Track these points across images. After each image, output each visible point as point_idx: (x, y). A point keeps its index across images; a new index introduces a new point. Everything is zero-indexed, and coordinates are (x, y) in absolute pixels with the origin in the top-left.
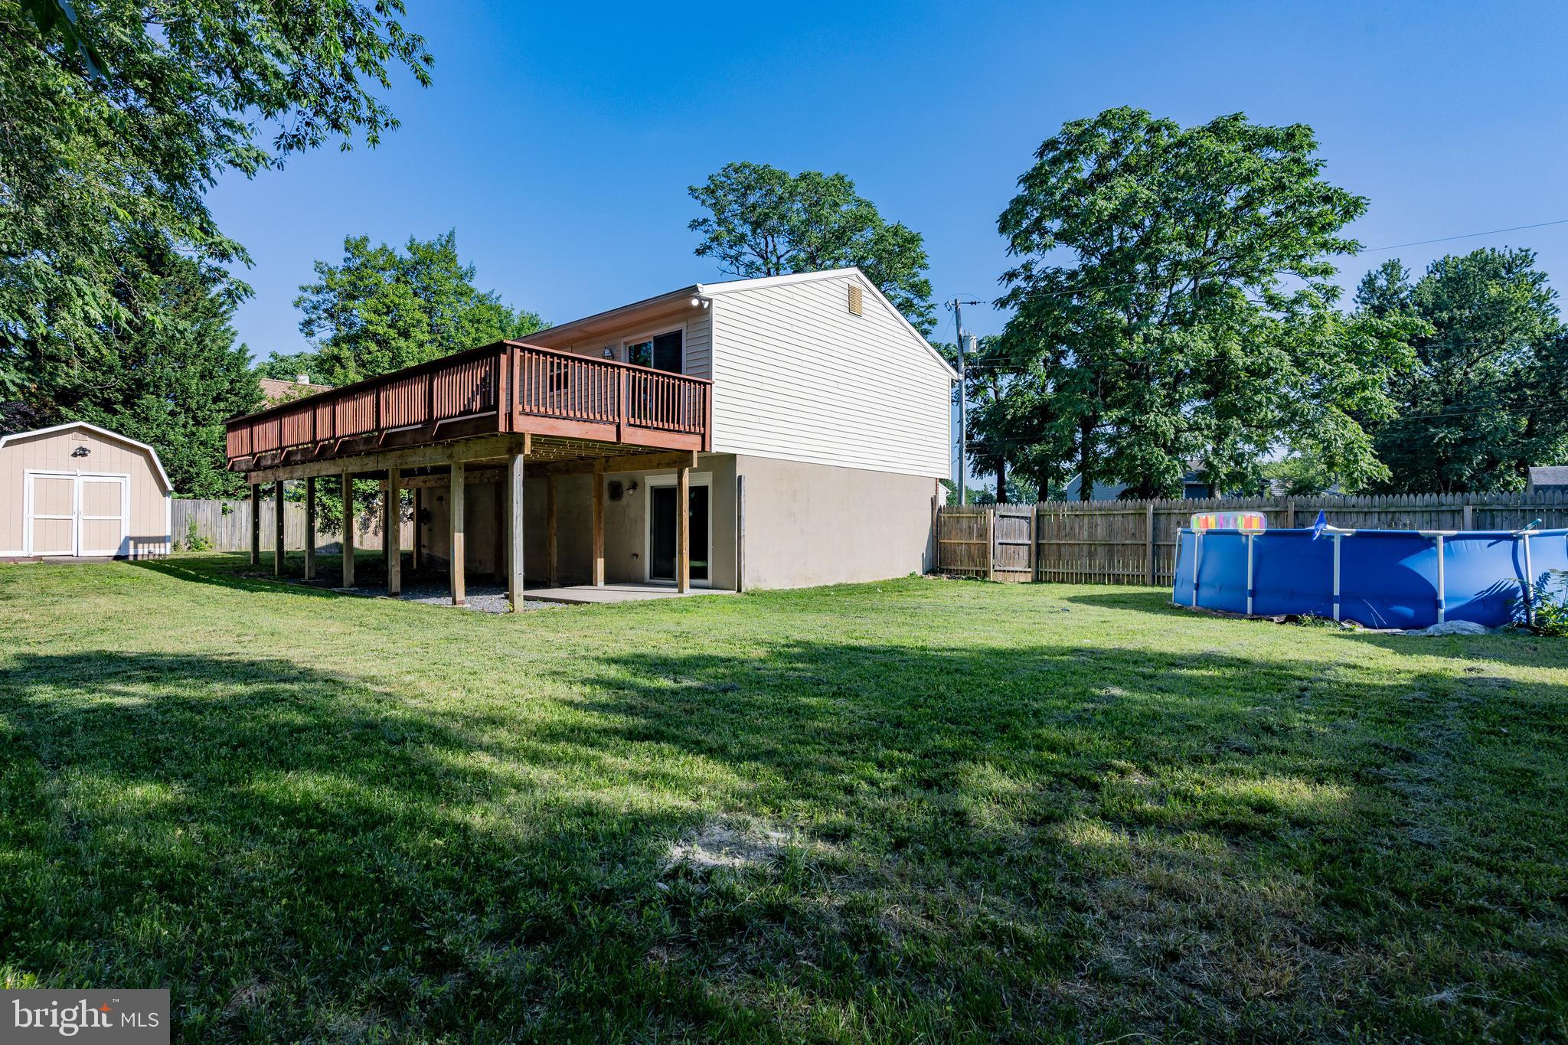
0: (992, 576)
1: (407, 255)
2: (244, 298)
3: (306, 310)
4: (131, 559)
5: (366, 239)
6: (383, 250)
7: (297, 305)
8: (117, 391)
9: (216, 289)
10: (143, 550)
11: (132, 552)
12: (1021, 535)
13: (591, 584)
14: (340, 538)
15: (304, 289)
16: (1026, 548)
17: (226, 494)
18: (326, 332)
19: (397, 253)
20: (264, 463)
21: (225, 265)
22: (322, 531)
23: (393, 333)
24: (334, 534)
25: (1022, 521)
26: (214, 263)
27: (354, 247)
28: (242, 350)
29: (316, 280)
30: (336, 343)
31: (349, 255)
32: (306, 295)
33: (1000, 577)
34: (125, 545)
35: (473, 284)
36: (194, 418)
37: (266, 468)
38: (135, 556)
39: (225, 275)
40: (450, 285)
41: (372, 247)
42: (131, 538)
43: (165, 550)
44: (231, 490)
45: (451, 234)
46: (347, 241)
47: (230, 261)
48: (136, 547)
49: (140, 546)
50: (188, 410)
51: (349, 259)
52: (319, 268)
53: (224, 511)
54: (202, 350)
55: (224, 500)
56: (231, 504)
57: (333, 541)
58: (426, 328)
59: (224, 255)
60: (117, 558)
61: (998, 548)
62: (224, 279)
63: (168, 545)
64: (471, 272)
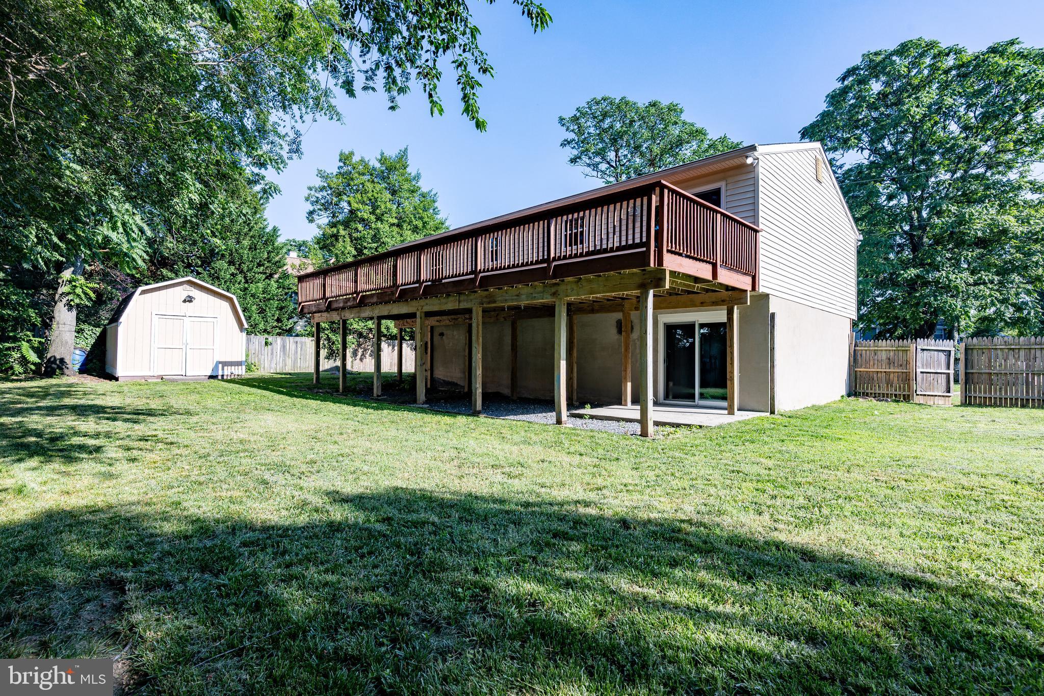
0: (917, 399)
1: (378, 165)
2: (274, 195)
3: (312, 203)
4: (220, 377)
5: (352, 153)
6: (362, 160)
7: (307, 199)
8: (198, 258)
9: (258, 188)
10: (228, 371)
11: (220, 373)
12: (939, 365)
13: (620, 404)
14: (338, 363)
15: (310, 189)
16: (944, 376)
17: (265, 331)
18: (324, 219)
19: (371, 164)
20: (335, 306)
21: (263, 172)
22: (328, 358)
23: (373, 218)
24: (335, 360)
25: (941, 354)
26: (256, 170)
27: (345, 159)
28: (275, 230)
29: (318, 182)
30: (333, 225)
31: (342, 164)
32: (313, 192)
33: (921, 400)
34: (216, 368)
35: (419, 184)
36: (245, 277)
37: (336, 309)
38: (223, 376)
39: (263, 178)
40: (406, 186)
41: (356, 159)
42: (220, 362)
43: (241, 371)
44: (269, 329)
45: (406, 149)
46: (341, 154)
47: (266, 169)
48: (223, 369)
49: (226, 368)
50: (241, 272)
51: (341, 167)
52: (322, 175)
53: (266, 344)
54: (250, 230)
55: (266, 336)
56: (270, 339)
57: (334, 365)
58: (394, 215)
59: (262, 165)
60: (211, 377)
61: (919, 376)
62: (262, 182)
63: (244, 367)
64: (417, 177)
